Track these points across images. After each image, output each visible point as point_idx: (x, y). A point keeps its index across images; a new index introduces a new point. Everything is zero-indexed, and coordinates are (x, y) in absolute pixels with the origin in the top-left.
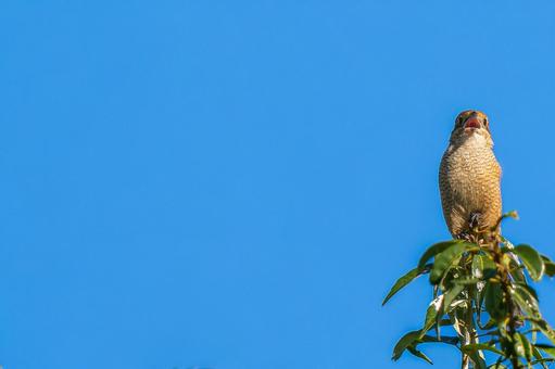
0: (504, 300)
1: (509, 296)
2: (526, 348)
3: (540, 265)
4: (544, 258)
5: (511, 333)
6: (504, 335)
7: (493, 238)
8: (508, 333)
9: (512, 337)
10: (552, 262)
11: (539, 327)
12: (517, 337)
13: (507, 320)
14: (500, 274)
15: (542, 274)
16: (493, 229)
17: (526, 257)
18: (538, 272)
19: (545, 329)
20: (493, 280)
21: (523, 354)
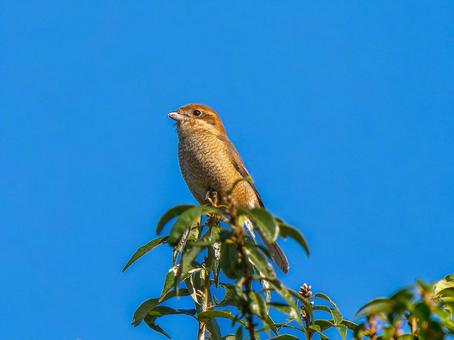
0: (240, 260)
1: (244, 257)
2: (261, 306)
3: (274, 227)
4: (278, 220)
5: (247, 292)
6: (240, 294)
7: (229, 201)
8: (244, 292)
9: (248, 296)
10: (286, 224)
11: (273, 286)
12: (253, 295)
13: (243, 280)
14: (236, 236)
15: (276, 235)
16: (229, 193)
17: (260, 219)
18: (273, 233)
19: (280, 288)
20: (229, 241)
21: (258, 312)
